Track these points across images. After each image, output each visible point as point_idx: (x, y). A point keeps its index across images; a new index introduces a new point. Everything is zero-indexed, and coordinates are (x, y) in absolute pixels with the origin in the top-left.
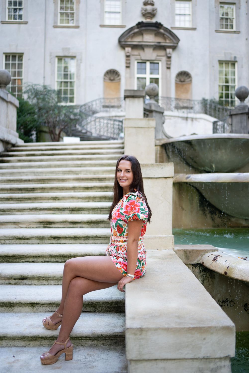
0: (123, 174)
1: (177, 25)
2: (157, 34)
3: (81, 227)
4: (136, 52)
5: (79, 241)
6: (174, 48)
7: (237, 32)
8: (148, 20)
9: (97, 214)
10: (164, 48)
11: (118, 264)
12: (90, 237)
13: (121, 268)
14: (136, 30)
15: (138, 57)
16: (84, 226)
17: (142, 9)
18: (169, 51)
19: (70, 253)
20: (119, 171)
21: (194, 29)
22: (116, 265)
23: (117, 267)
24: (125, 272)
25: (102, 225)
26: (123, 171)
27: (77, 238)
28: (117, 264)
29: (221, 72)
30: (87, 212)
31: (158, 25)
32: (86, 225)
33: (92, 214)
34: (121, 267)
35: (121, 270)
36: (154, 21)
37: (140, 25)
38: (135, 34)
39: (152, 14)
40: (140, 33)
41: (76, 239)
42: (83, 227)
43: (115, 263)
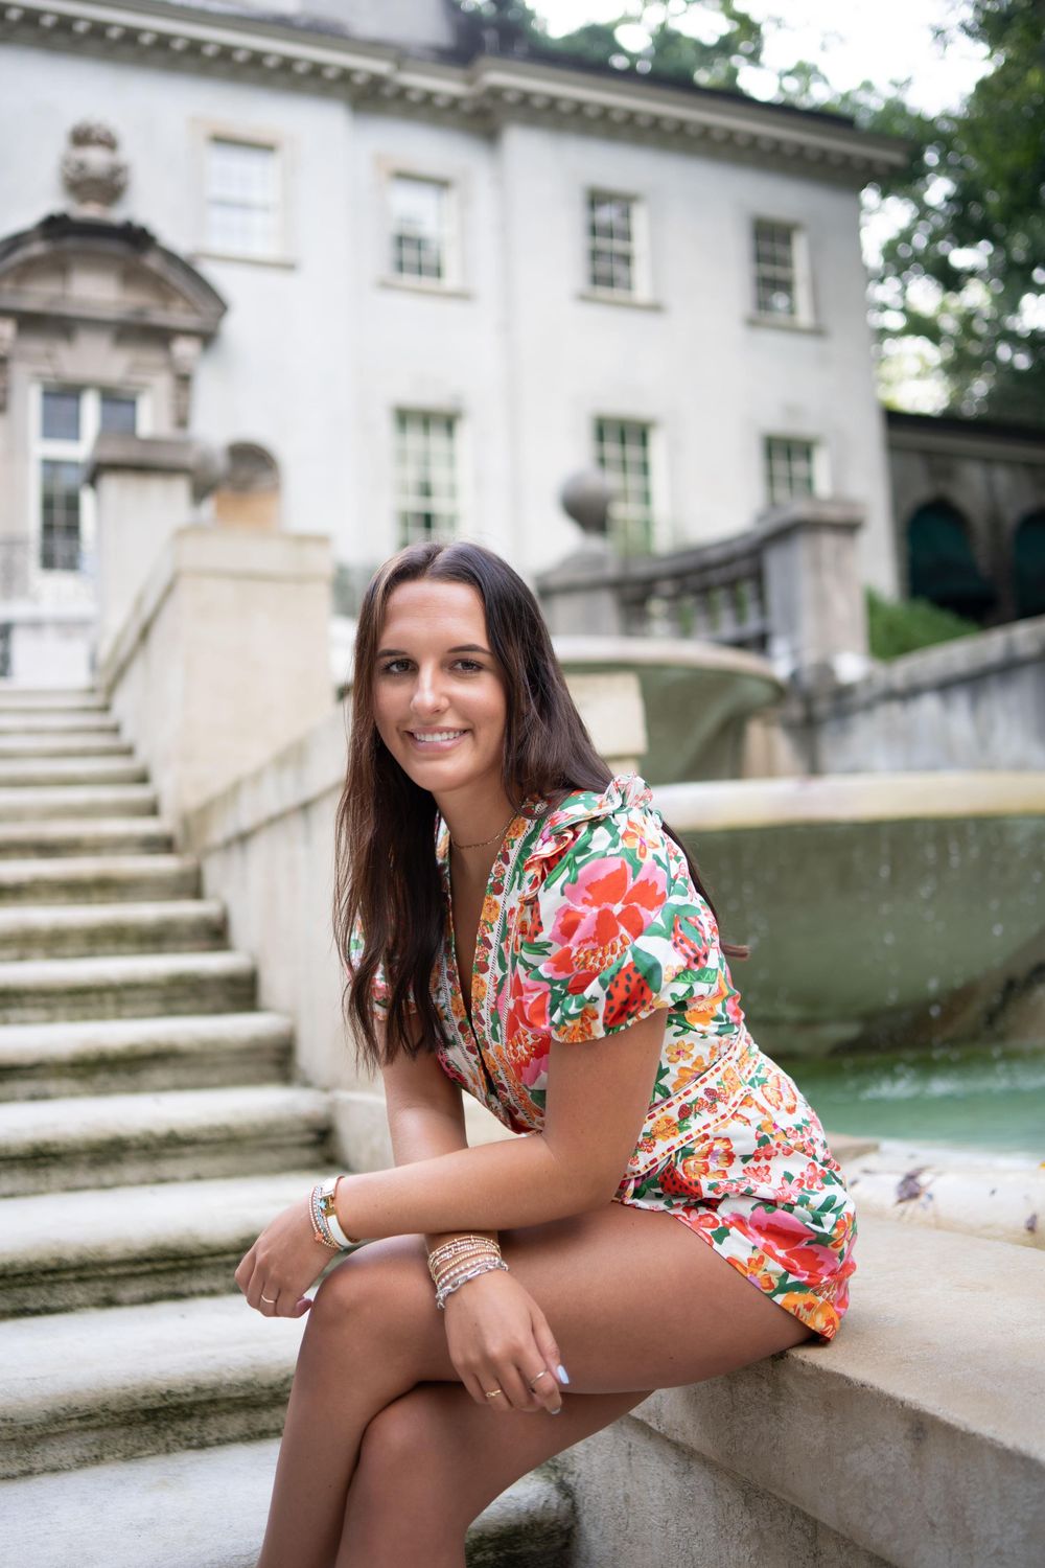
0: (433, 686)
1: (217, 243)
2: (132, 276)
3: (33, 1098)
4: (36, 346)
5: (58, 1175)
6: (207, 338)
7: (462, 296)
8: (91, 211)
9: (101, 1017)
10: (161, 336)
11: (733, 1231)
12: (134, 1144)
13: (761, 1260)
14: (37, 249)
15: (46, 369)
16: (51, 1086)
17: (66, 162)
18: (184, 348)
19: (55, 1248)
20: (394, 668)
21: (288, 267)
22: (716, 1246)
23: (731, 1262)
24: (789, 1281)
25: (160, 1075)
26: (427, 672)
27: (51, 1160)
28: (721, 1234)
29: (402, 457)
30: (42, 1014)
31: (137, 238)
32: (68, 1084)
33: (71, 1019)
34: (756, 1256)
35: (760, 1273)
36: (117, 215)
37: (55, 227)
38: (30, 269)
39: (109, 187)
40: (58, 266)
41: (42, 1161)
42: (46, 1097)
43: (709, 1231)
